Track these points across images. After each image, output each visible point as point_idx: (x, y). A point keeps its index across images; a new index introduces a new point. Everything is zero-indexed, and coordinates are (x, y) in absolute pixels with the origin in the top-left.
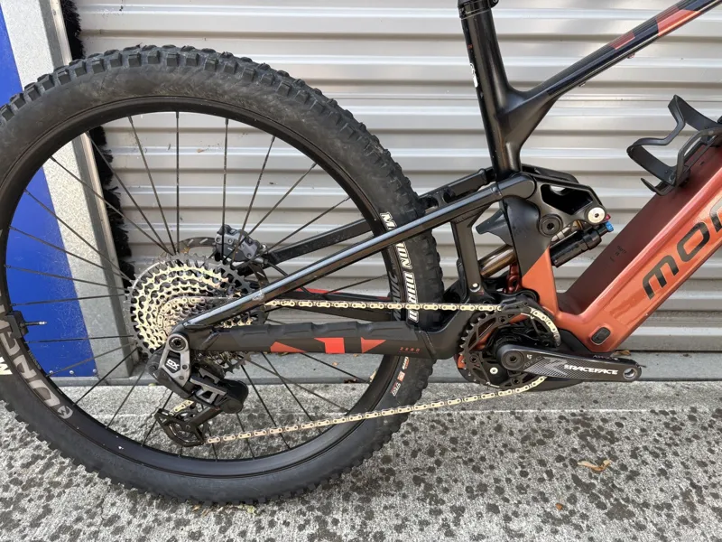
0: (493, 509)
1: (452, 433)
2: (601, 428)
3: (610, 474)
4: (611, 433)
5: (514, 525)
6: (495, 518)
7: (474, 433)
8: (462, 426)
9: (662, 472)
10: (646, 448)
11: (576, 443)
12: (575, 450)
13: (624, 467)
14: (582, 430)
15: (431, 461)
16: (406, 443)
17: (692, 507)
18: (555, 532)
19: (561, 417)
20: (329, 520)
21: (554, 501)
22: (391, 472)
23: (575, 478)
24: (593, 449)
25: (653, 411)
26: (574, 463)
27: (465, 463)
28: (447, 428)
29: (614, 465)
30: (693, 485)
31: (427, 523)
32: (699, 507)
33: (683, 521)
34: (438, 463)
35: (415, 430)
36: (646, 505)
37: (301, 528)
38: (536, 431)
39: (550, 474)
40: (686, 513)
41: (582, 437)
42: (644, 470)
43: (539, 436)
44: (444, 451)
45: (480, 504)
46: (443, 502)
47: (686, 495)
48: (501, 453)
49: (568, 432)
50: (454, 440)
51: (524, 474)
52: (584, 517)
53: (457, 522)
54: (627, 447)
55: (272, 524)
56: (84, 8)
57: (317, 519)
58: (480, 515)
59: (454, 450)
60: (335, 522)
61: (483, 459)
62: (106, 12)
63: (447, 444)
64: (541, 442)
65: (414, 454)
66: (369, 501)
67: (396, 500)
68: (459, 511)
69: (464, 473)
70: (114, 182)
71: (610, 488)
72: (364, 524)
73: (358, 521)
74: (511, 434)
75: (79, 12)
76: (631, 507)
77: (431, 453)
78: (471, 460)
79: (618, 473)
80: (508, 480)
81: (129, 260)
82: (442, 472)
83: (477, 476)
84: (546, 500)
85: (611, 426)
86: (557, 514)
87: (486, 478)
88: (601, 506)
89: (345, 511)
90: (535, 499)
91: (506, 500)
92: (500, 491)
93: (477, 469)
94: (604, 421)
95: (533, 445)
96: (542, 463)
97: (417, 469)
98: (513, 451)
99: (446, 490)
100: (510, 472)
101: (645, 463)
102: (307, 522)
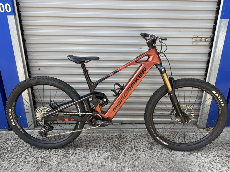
0: (97, 150)
1: (94, 138)
2: (122, 137)
3: (120, 144)
4: (124, 138)
5: (100, 152)
6: (97, 151)
7: (98, 138)
8: (97, 137)
9: (130, 144)
10: (129, 140)
11: (117, 139)
12: (116, 141)
13: (123, 143)
14: (119, 137)
15: (89, 142)
16: (85, 140)
17: (132, 149)
18: (107, 153)
19: (116, 135)
20: (68, 151)
21: (108, 148)
22: (81, 144)
23: (114, 145)
24: (119, 140)
25: (133, 134)
26: (115, 143)
28: (94, 137)
29: (122, 143)
30: (134, 146)
31: (85, 152)
32: (133, 149)
33: (130, 151)
34: (90, 143)
35: (88, 137)
36: (124, 149)
37: (63, 152)
38: (110, 137)
39: (110, 144)
40: (131, 150)
42: (127, 144)
43: (110, 138)
44: (92, 141)
45: (95, 149)
46: (89, 149)
47: (132, 147)
48: (102, 141)
49: (116, 138)
50: (94, 139)
51: (105, 144)
52: (113, 151)
53: (90, 152)
54: (126, 140)
55: (58, 152)
57: (66, 151)
58: (95, 150)
59: (94, 141)
60: (69, 151)
61: (99, 142)
63: (93, 140)
64: (110, 139)
65: (86, 141)
66: (76, 148)
67: (81, 148)
68: (91, 150)
69: (94, 144)
70: (34, 91)
71: (119, 146)
72: (74, 152)
73: (73, 151)
74: (105, 138)
75: (29, 63)
76: (121, 149)
77: (89, 141)
78: (96, 142)
79: (122, 144)
80: (102, 145)
81: (35, 106)
82: (90, 144)
84: (107, 148)
85: (124, 137)
86: (108, 150)
87: (98, 145)
88: (116, 149)
89: (71, 150)
90: (105, 148)
91: (100, 148)
92: (99, 147)
93: (97, 144)
94: (124, 136)
95: (109, 140)
96: (109, 143)
98: (104, 141)
99: (90, 147)
100: (102, 144)
101: (127, 142)
102: (64, 152)
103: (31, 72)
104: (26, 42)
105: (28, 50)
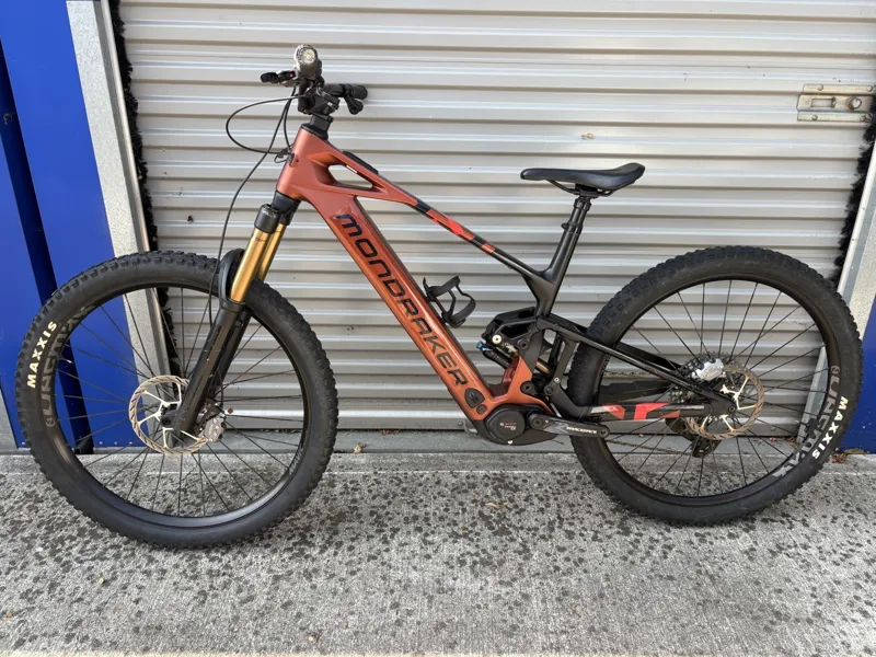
0: (419, 529)
1: (404, 485)
2: (511, 483)
3: (505, 510)
4: (516, 486)
5: (429, 539)
6: (419, 535)
7: (420, 485)
8: (413, 481)
9: (542, 510)
10: (536, 496)
11: (490, 492)
12: (487, 496)
13: (516, 506)
14: (497, 483)
15: (384, 502)
16: (370, 491)
17: (552, 530)
18: (455, 542)
19: (486, 476)
20: (308, 535)
21: (461, 525)
22: (356, 508)
23: (481, 513)
24: (500, 496)
25: (553, 473)
26: (483, 504)
27: (408, 503)
28: (401, 482)
29: (510, 505)
30: (559, 518)
31: (372, 537)
32: (557, 530)
33: (543, 537)
34: (389, 503)
35: (379, 483)
36: (522, 528)
37: (289, 539)
38: (463, 484)
39: (464, 510)
40: (546, 533)
41: (495, 488)
42: (529, 508)
43: (464, 488)
44: (395, 496)
45: (411, 527)
46: (386, 525)
47: (551, 523)
48: (435, 498)
49: (487, 485)
50: (404, 490)
51: (447, 510)
52: (478, 534)
53: (392, 537)
54: (524, 495)
55: (270, 537)
56: (155, 193)
57: (300, 534)
58: (409, 533)
59: (403, 495)
60: (312, 536)
61: (421, 501)
62: (170, 195)
63: (399, 491)
64: (466, 491)
65: (374, 498)
66: (337, 525)
67: (356, 524)
68: (395, 531)
69: (405, 509)
70: (169, 304)
71: (502, 517)
72: (331, 537)
73: (327, 536)
74: (446, 486)
75: (152, 196)
76: (511, 529)
77: (386, 497)
78: (413, 502)
79: (510, 510)
80: (435, 514)
81: (176, 360)
82: (390, 509)
83: (413, 511)
84: (456, 524)
85: (519, 482)
86: (461, 532)
87: (421, 512)
88: (491, 528)
89: (320, 530)
90: (449, 524)
91: (429, 525)
92: (427, 519)
93: (415, 507)
94: (515, 478)
95: (459, 493)
96: (461, 504)
97: (374, 507)
98: (443, 496)
99: (390, 519)
100: (437, 509)
101: (532, 504)
102: (294, 536)
103: (158, 231)
104: (138, 111)
105: (145, 142)
